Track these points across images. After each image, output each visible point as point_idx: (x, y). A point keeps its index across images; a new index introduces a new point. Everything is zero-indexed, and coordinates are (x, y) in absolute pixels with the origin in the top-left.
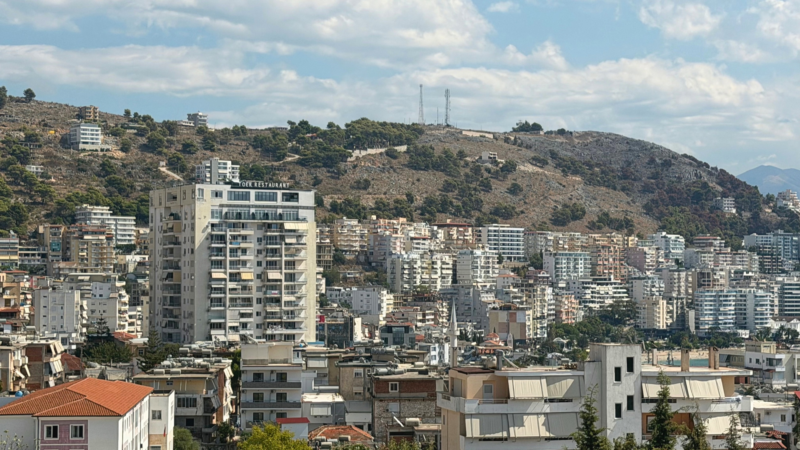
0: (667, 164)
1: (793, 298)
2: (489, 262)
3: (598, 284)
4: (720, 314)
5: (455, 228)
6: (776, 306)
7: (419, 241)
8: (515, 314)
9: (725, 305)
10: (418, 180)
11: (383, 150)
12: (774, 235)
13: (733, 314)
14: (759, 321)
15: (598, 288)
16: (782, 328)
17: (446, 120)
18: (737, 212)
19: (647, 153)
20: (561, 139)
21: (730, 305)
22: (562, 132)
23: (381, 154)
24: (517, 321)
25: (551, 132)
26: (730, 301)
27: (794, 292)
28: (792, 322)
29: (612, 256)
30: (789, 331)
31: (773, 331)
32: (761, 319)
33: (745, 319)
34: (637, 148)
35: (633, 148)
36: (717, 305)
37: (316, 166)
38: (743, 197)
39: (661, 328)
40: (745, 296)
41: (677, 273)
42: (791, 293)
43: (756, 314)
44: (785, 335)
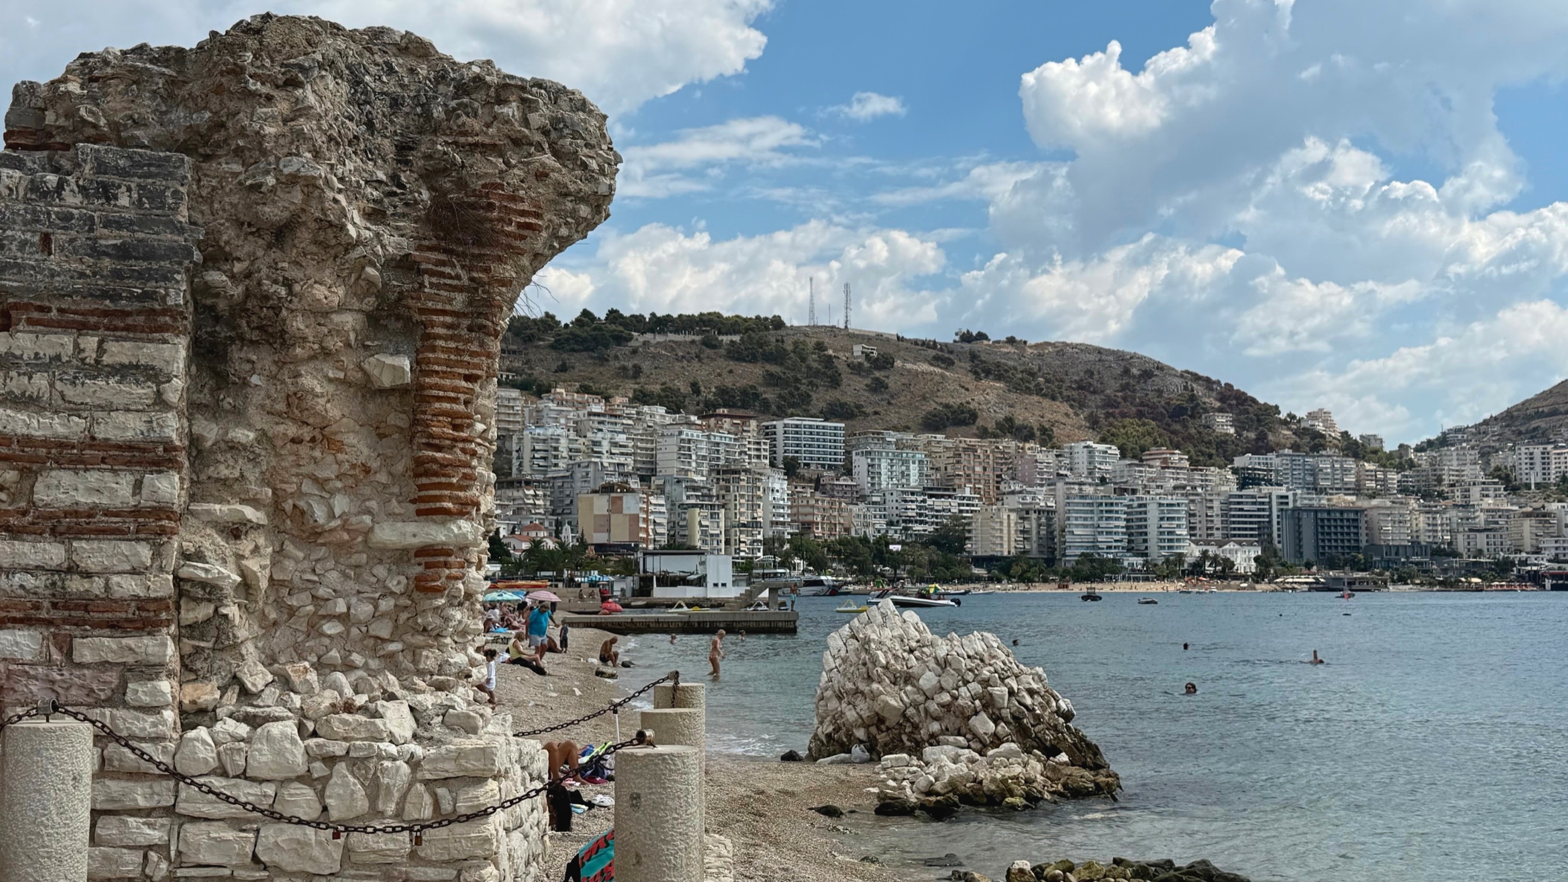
0: (1147, 375)
1: (1246, 516)
2: (718, 451)
3: (931, 496)
4: (1101, 533)
5: (728, 420)
6: (1218, 529)
7: (602, 419)
8: (621, 498)
9: (1108, 519)
10: (731, 372)
11: (697, 338)
12: (1277, 456)
13: (1123, 533)
14: (1166, 544)
15: (930, 502)
16: (1205, 553)
17: (846, 322)
18: (1236, 432)
19: (1123, 363)
20: (1010, 349)
21: (1117, 519)
22: (1011, 341)
23: (693, 342)
24: (625, 512)
25: (998, 342)
26: (1117, 512)
27: (1246, 507)
28: (1227, 547)
29: (980, 463)
30: (1215, 560)
31: (1189, 560)
32: (1170, 541)
33: (1145, 541)
34: (1111, 358)
35: (1104, 357)
36: (1096, 519)
37: (573, 350)
38: (1248, 413)
39: (1006, 554)
40: (1145, 505)
41: (1077, 487)
42: (1242, 510)
43: (1162, 533)
44: (1210, 566)
